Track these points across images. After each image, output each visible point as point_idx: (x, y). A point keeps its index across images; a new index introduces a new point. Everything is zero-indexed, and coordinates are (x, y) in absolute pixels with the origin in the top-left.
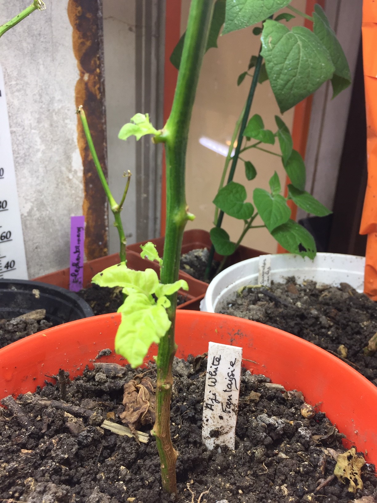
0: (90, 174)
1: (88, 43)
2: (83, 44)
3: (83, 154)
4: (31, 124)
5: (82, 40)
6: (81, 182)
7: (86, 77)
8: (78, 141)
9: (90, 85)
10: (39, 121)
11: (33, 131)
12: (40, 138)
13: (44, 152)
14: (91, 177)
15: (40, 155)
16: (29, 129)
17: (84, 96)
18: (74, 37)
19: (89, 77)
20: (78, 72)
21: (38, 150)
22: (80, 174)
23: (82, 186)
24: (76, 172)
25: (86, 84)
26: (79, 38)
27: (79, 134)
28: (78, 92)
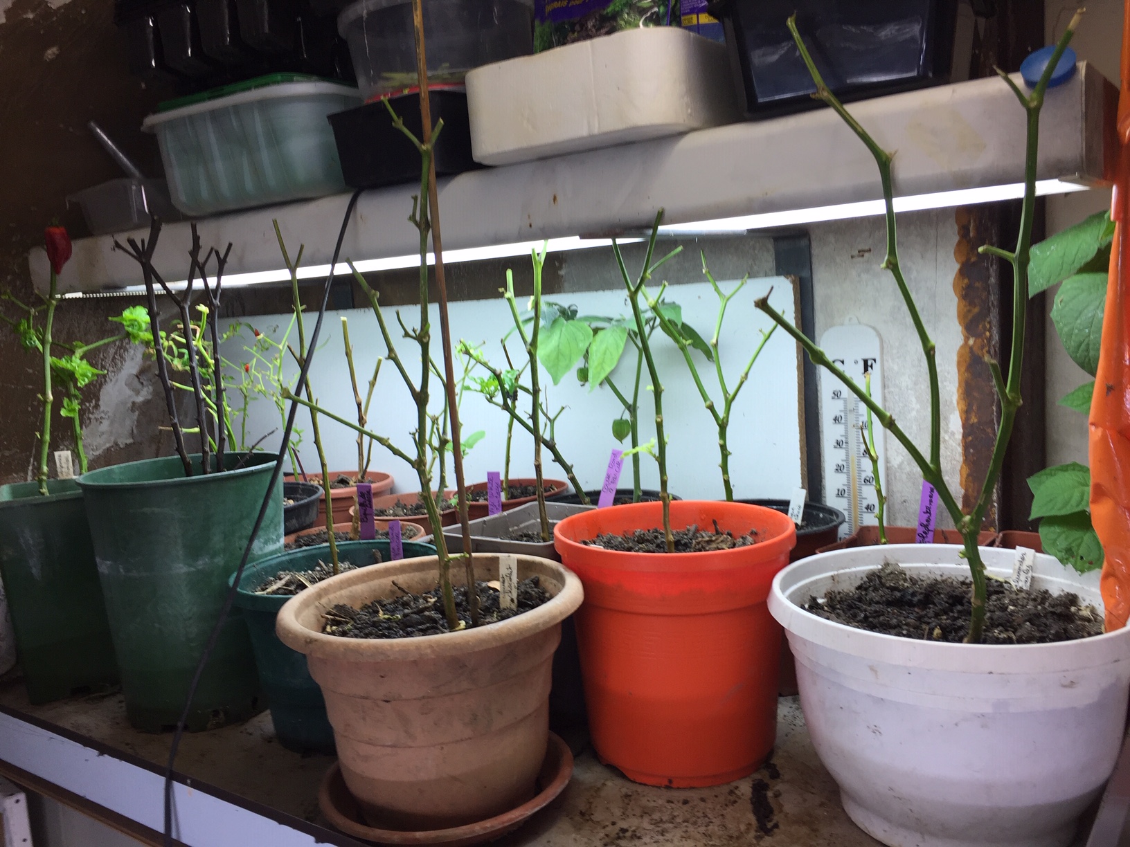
0: (970, 438)
1: (976, 310)
2: (969, 311)
3: (964, 417)
4: (907, 386)
5: (968, 308)
6: (959, 445)
7: (971, 342)
8: (958, 403)
9: (975, 349)
10: (916, 384)
11: (909, 391)
12: (916, 398)
13: (918, 411)
14: (972, 441)
15: (914, 413)
16: (906, 390)
17: (968, 359)
18: (958, 307)
19: (975, 341)
20: (963, 338)
21: (913, 409)
22: (959, 436)
23: (960, 449)
24: (953, 434)
25: (971, 348)
26: (965, 306)
27: (959, 396)
28: (960, 355)
